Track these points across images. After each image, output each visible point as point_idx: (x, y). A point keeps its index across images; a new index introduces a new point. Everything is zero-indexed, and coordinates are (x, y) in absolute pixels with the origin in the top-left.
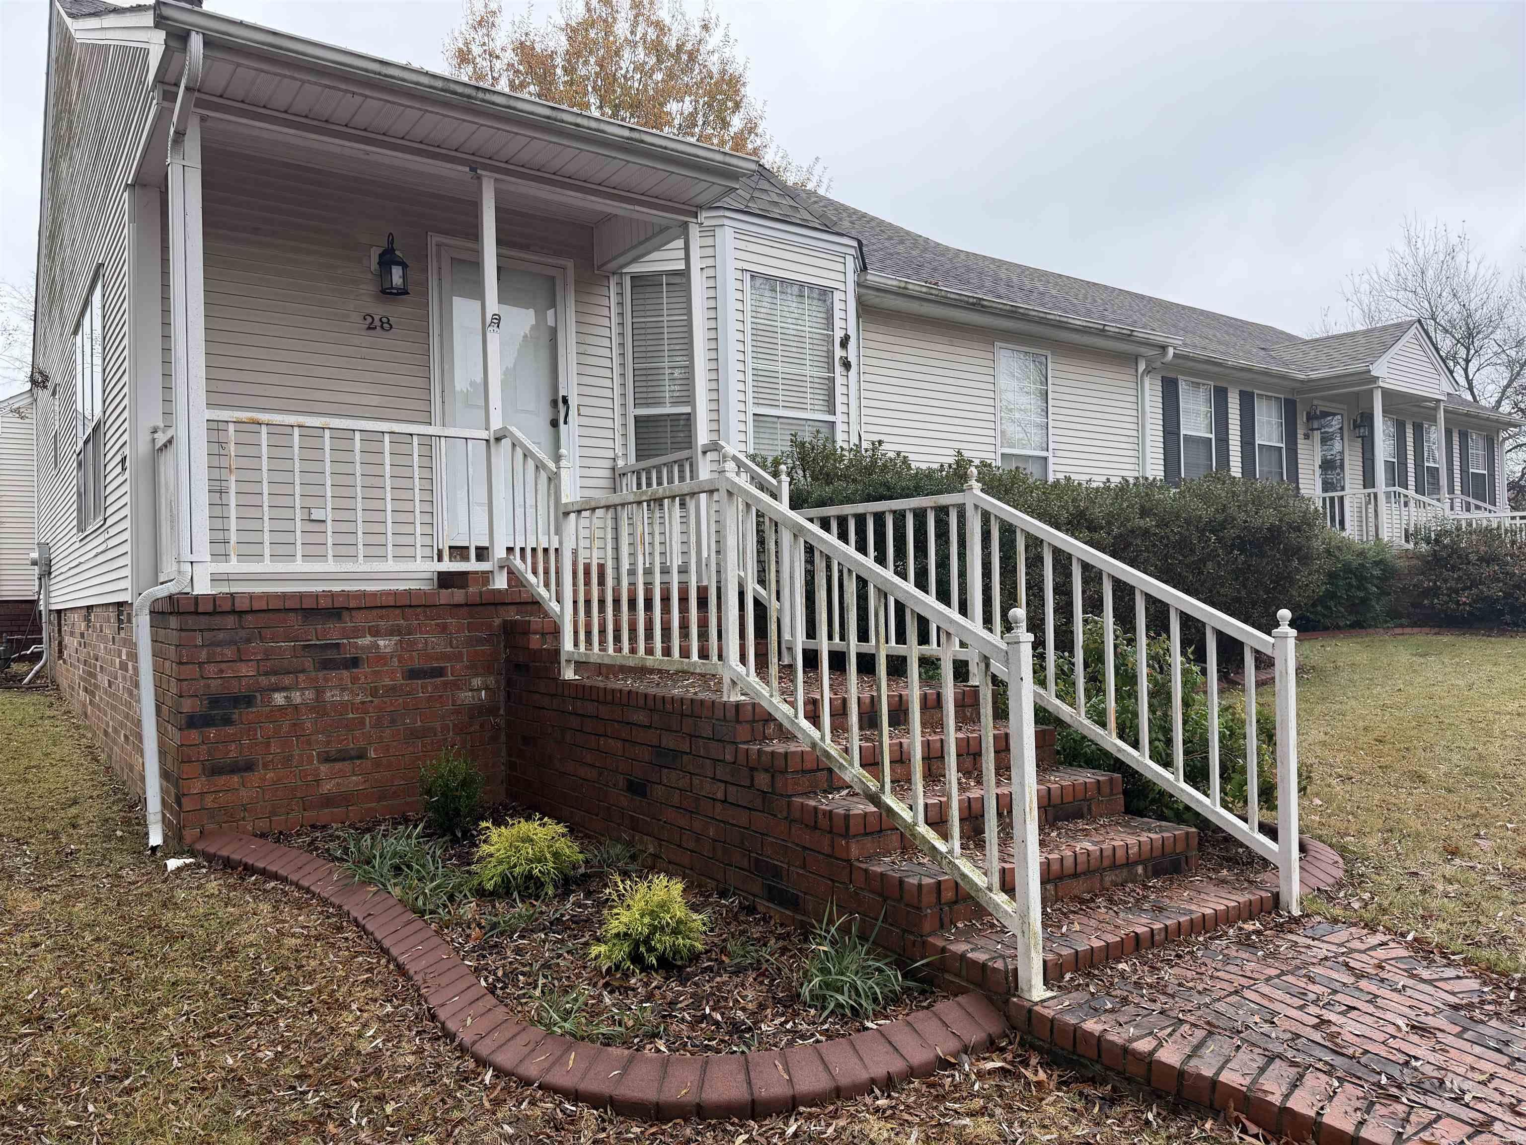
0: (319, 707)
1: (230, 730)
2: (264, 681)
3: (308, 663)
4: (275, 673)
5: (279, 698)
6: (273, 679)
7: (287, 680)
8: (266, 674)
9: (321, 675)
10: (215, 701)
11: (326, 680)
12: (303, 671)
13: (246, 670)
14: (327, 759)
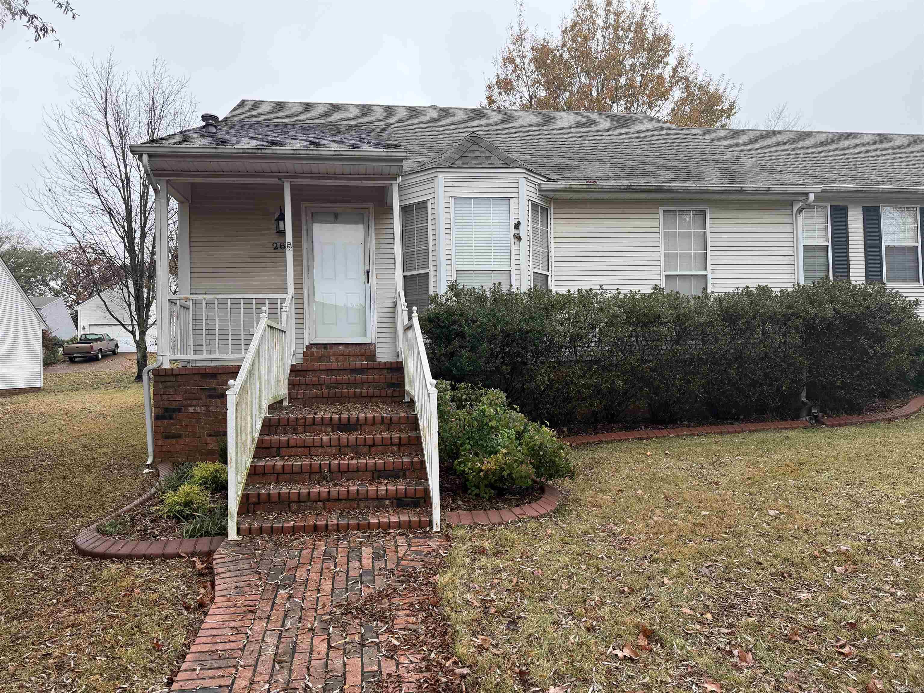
0: (207, 413)
1: (172, 421)
2: (185, 403)
3: (203, 396)
4: (189, 399)
5: (191, 410)
6: (189, 402)
7: (194, 402)
8: (186, 400)
9: (208, 401)
10: (166, 410)
11: (210, 403)
12: (201, 399)
13: (178, 398)
14: (210, 435)
